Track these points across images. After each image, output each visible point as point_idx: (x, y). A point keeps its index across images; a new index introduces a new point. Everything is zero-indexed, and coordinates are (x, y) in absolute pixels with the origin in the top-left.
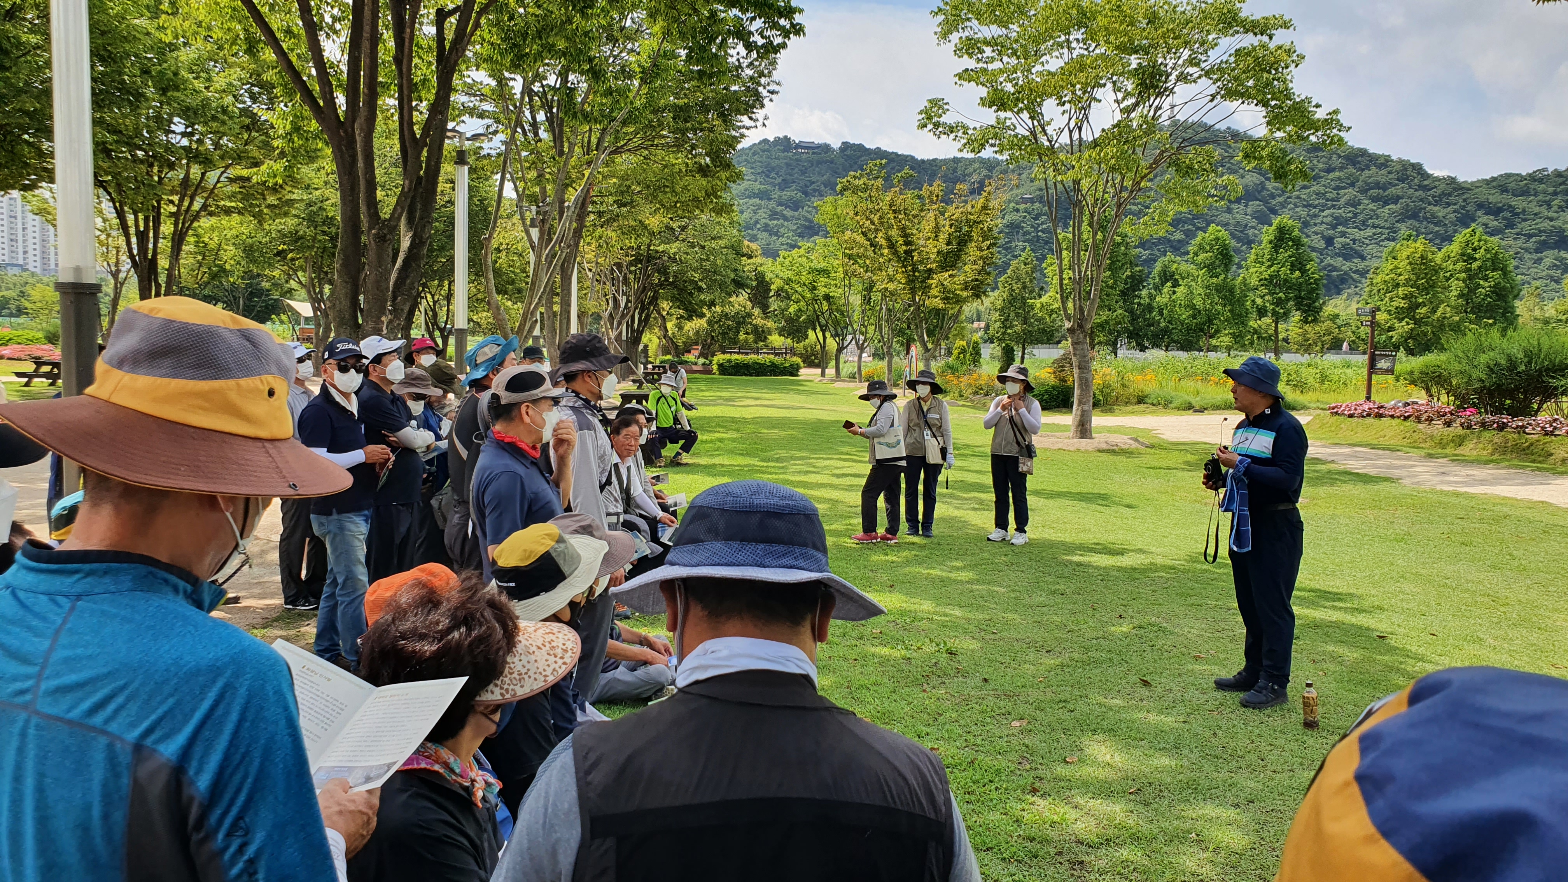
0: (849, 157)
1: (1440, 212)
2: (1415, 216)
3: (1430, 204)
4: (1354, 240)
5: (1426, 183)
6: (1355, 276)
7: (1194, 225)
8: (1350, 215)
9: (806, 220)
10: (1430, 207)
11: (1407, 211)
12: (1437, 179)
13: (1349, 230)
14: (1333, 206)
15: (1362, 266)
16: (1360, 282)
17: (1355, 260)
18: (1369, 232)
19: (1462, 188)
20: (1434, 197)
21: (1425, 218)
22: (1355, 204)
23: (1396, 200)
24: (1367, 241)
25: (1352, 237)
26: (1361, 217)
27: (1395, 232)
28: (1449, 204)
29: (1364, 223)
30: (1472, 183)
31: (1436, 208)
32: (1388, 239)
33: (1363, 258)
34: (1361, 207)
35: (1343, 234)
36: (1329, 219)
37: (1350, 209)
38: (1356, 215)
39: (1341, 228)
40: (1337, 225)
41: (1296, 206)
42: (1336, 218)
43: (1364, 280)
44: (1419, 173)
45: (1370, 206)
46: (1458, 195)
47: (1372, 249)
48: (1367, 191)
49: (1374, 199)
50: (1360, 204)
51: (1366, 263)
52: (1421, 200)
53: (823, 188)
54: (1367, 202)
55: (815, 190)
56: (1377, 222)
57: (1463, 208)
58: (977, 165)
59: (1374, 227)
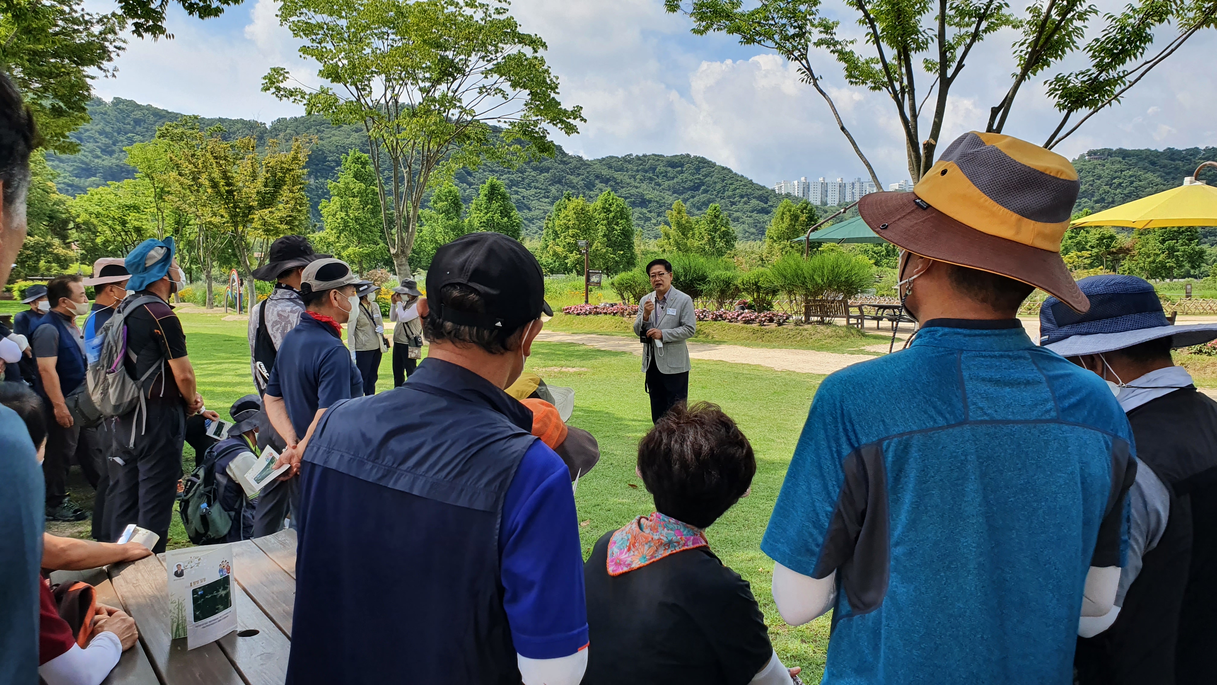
1: (574, 179)
2: (560, 182)
3: (568, 174)
4: (523, 197)
5: (565, 159)
6: (526, 222)
8: (520, 179)
10: (568, 176)
11: (555, 178)
12: (571, 157)
13: (519, 190)
14: (509, 172)
15: (529, 215)
16: (529, 226)
17: (525, 211)
18: (533, 191)
19: (586, 164)
20: (570, 169)
21: (566, 184)
22: (521, 171)
23: (547, 170)
24: (532, 198)
25: (522, 195)
26: (527, 181)
27: (548, 192)
28: (579, 175)
29: (529, 185)
30: (591, 161)
31: (572, 177)
32: (544, 197)
33: (530, 209)
34: (527, 174)
35: (517, 193)
36: (507, 181)
38: (523, 179)
39: (514, 188)
40: (512, 185)
41: (484, 171)
42: (511, 181)
43: (531, 225)
44: (560, 153)
45: (532, 174)
46: (585, 169)
47: (534, 203)
48: (529, 162)
49: (535, 169)
50: (525, 172)
51: (532, 213)
52: (563, 171)
54: (530, 170)
56: (537, 185)
57: (587, 177)
59: (536, 188)
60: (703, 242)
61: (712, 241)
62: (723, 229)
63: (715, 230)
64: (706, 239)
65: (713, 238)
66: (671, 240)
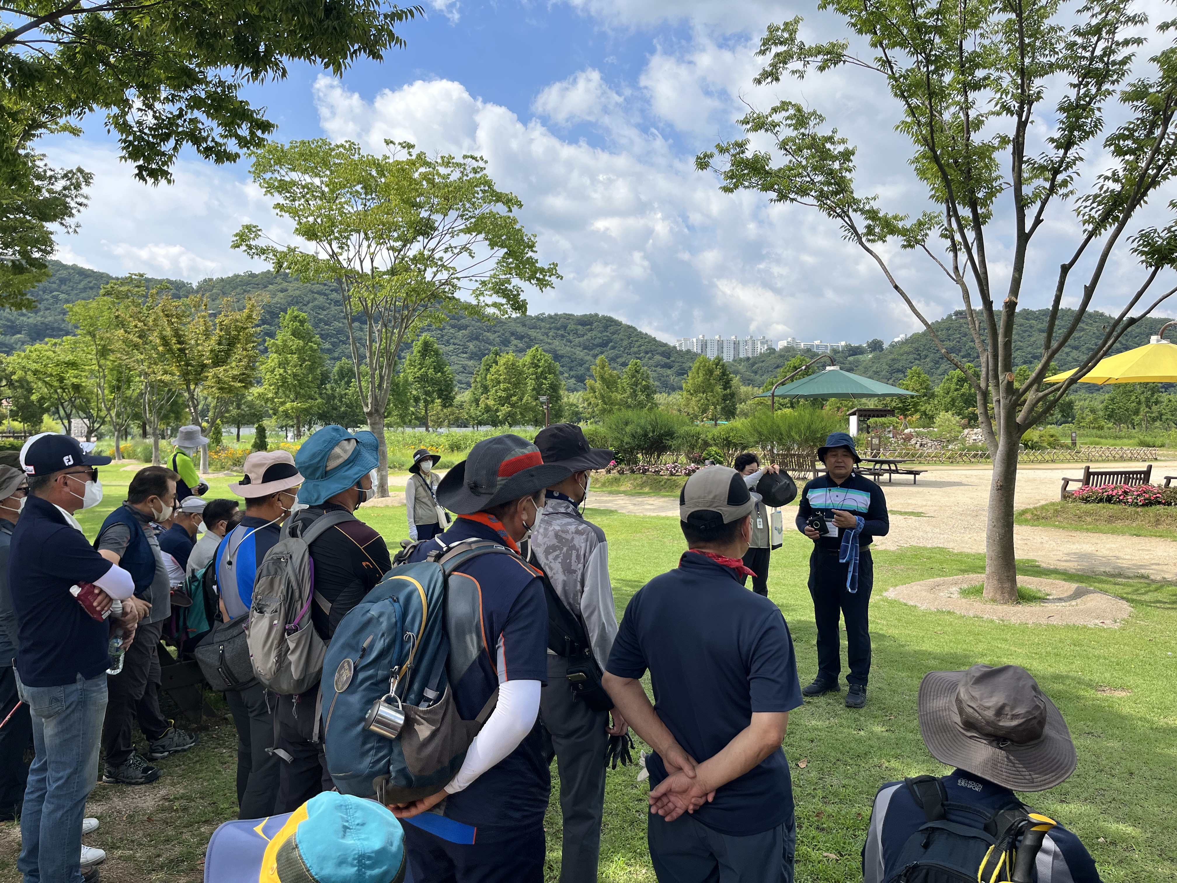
5: (481, 317)
10: (486, 333)
11: (473, 335)
12: (487, 316)
18: (451, 347)
19: (502, 322)
20: (487, 327)
21: (483, 340)
23: (465, 327)
26: (446, 338)
28: (495, 332)
29: (448, 341)
31: (489, 334)
32: (463, 353)
34: (446, 331)
37: (439, 332)
38: (442, 336)
45: (451, 331)
46: (500, 326)
49: (453, 326)
50: (444, 329)
52: (480, 328)
56: (456, 341)
57: (503, 334)
59: (454, 344)
60: (626, 395)
61: (634, 394)
62: (644, 383)
63: (636, 384)
64: (628, 393)
65: (635, 391)
66: (597, 394)
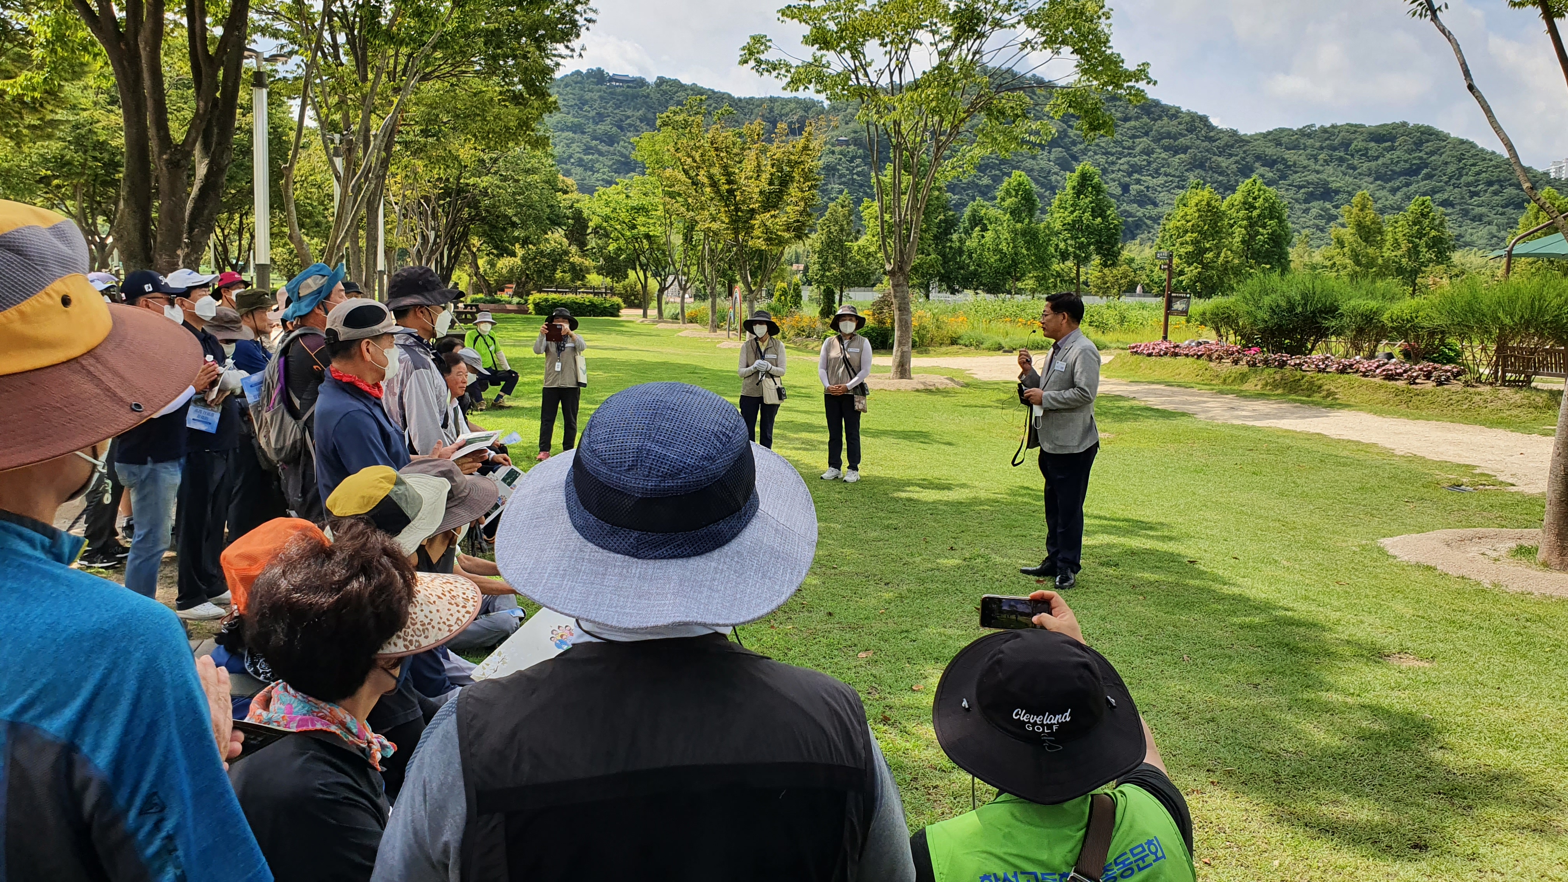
0: (665, 93)
1: (1223, 162)
2: (1201, 166)
3: (1215, 154)
4: (1148, 188)
5: (1212, 134)
6: (1149, 222)
7: (1001, 170)
8: (1145, 163)
9: (622, 155)
10: (1215, 157)
11: (1195, 160)
12: (1221, 131)
13: (1143, 178)
14: (1129, 154)
15: (1155, 212)
16: (1152, 228)
17: (1149, 207)
18: (1161, 180)
19: (1242, 141)
20: (1218, 148)
21: (1211, 168)
22: (1148, 152)
23: (1185, 149)
24: (1159, 189)
25: (1146, 184)
26: (1154, 165)
27: (1184, 180)
28: (1231, 155)
29: (1157, 171)
30: (1251, 136)
31: (1220, 159)
32: (1178, 187)
33: (1155, 205)
34: (1154, 156)
35: (1138, 182)
36: (1126, 167)
37: (1145, 157)
38: (1149, 163)
39: (1136, 176)
40: (1132, 172)
41: (1095, 153)
42: (1132, 166)
43: (1156, 226)
44: (1205, 125)
45: (1163, 155)
46: (1240, 147)
47: (1163, 196)
48: (1159, 140)
49: (1166, 149)
50: (1153, 152)
51: (1159, 210)
52: (1207, 151)
53: (638, 123)
54: (1159, 151)
55: (630, 125)
56: (1168, 171)
57: (1243, 159)
58: (793, 105)
59: (1166, 175)
60: (1400, 253)
61: (1414, 252)
62: (1433, 233)
63: (1420, 235)
64: (1405, 249)
65: (1416, 246)
66: (1346, 250)
